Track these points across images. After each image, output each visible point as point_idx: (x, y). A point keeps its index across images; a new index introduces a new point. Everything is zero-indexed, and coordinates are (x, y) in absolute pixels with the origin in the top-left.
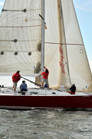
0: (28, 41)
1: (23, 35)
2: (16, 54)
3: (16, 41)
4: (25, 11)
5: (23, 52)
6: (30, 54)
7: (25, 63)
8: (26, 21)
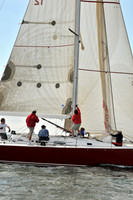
0: (56, 67)
1: (50, 59)
2: (39, 85)
3: (39, 67)
4: (54, 23)
5: (49, 83)
6: (58, 86)
7: (51, 99)
8: (55, 37)
